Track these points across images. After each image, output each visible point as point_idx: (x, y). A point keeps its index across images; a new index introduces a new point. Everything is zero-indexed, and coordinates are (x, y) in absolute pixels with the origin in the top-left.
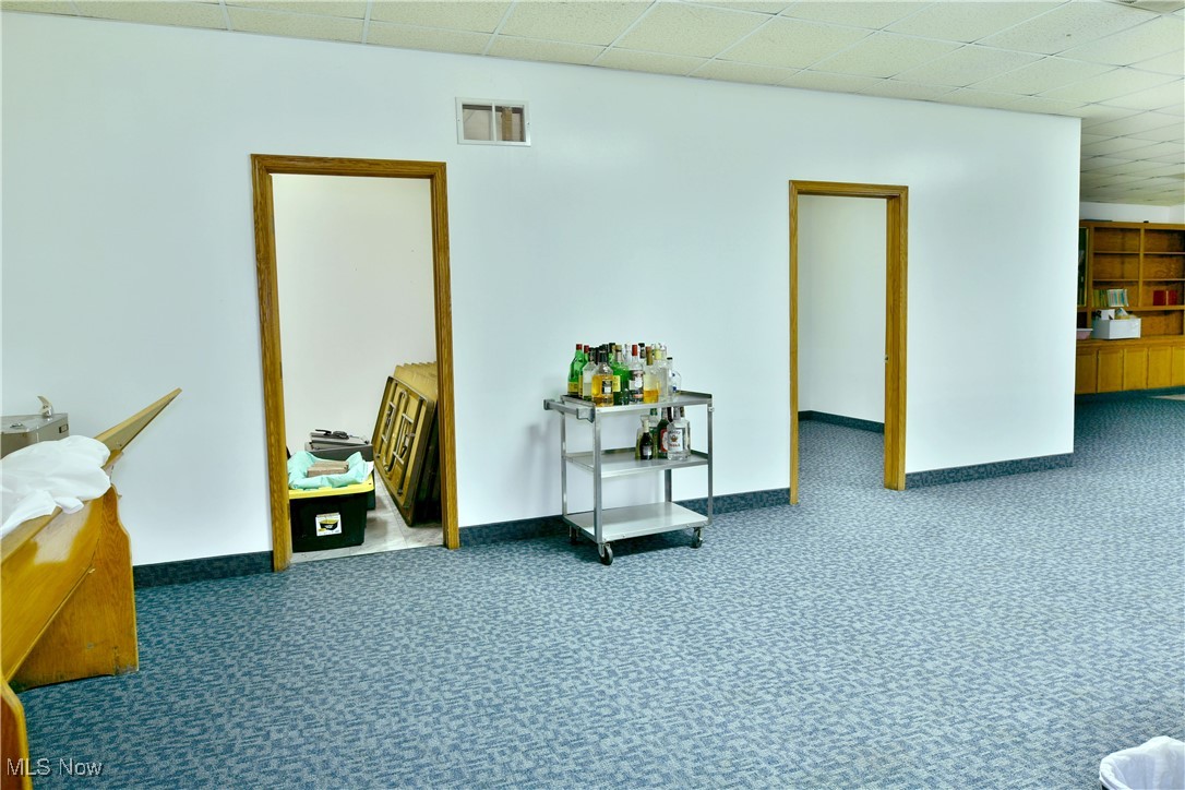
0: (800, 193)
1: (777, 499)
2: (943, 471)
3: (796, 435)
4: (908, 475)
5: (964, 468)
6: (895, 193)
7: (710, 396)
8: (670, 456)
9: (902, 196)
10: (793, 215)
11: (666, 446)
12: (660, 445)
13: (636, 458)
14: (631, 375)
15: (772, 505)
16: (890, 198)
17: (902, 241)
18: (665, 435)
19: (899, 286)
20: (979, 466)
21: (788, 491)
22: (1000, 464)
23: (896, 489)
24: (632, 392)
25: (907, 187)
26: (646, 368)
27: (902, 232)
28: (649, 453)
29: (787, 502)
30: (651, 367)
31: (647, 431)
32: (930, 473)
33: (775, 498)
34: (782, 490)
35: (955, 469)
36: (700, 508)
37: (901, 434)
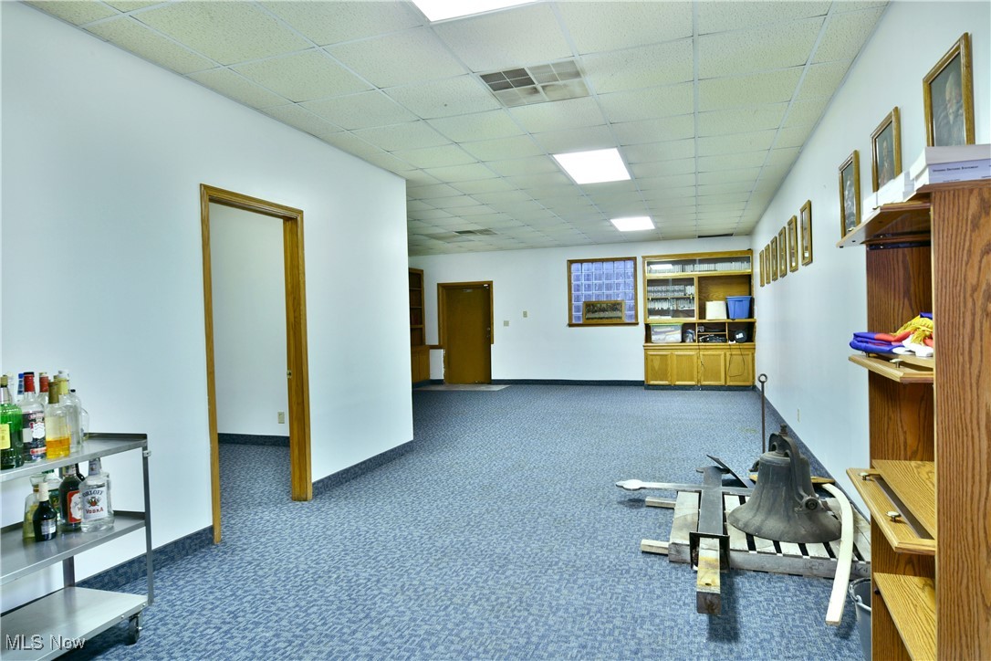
0: (212, 200)
1: (200, 542)
2: (338, 473)
3: (217, 465)
4: (314, 484)
5: (352, 468)
6: (293, 215)
7: (144, 437)
8: (85, 527)
9: (299, 219)
10: (205, 222)
11: (77, 513)
12: (66, 513)
13: (25, 542)
14: (26, 421)
15: (195, 550)
16: (287, 219)
17: (301, 262)
18: (76, 498)
19: (299, 304)
20: (362, 463)
21: (211, 529)
22: (374, 458)
23: (306, 500)
24: (27, 447)
25: (302, 212)
26: (48, 408)
27: (300, 254)
28: (52, 530)
29: (211, 541)
30: (56, 406)
31: (46, 498)
32: (329, 478)
33: (197, 542)
34: (204, 530)
35: (346, 470)
36: (111, 581)
37: (307, 446)
